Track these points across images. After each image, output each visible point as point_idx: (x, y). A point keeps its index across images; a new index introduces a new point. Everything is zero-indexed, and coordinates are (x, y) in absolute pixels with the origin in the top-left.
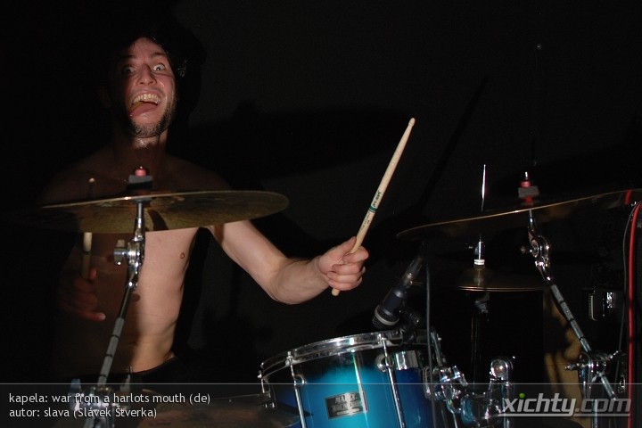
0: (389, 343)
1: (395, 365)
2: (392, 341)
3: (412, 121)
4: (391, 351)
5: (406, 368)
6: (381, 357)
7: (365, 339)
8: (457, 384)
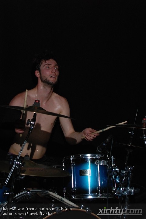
0: (99, 158)
1: (100, 164)
2: (100, 157)
3: (126, 122)
4: (100, 160)
5: (103, 165)
6: (97, 161)
7: (93, 155)
8: (116, 171)
